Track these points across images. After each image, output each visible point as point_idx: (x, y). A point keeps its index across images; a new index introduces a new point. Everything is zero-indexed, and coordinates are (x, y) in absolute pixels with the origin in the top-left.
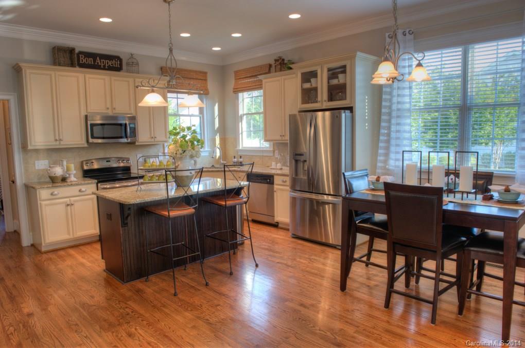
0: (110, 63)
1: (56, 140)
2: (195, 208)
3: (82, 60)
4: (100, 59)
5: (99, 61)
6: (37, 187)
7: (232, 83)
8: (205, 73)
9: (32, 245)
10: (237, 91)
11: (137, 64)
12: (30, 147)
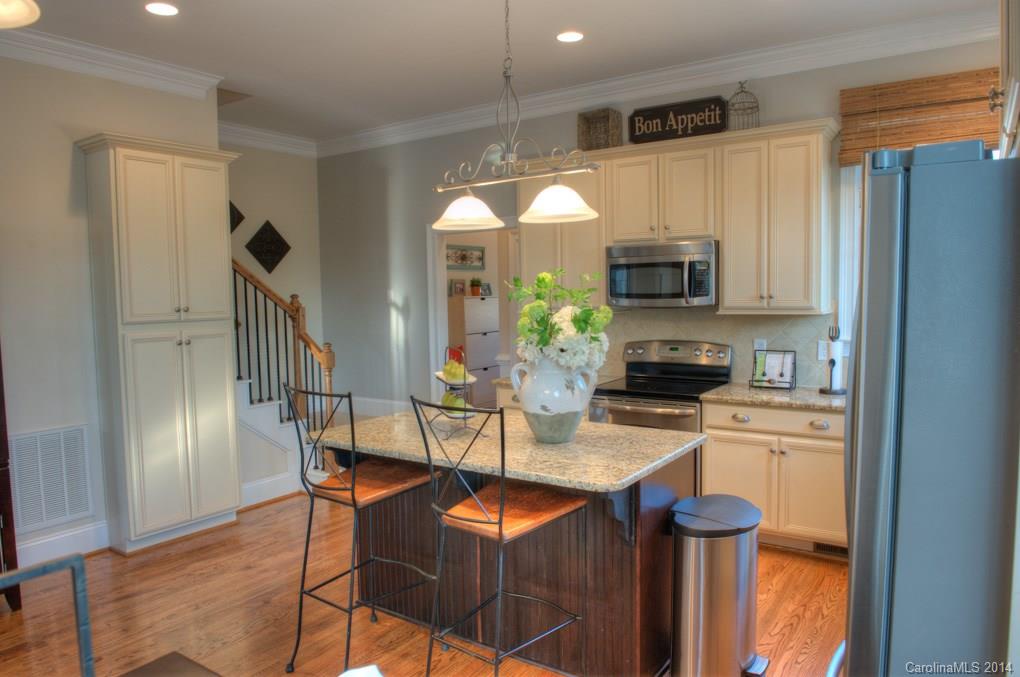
0: (697, 120)
3: (640, 128)
4: (675, 117)
5: (673, 122)
11: (755, 108)
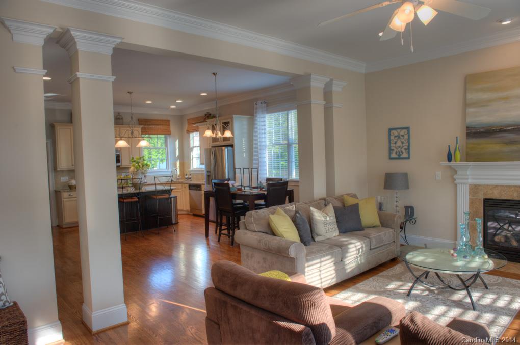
1: (73, 165)
2: (138, 198)
6: (61, 191)
7: (186, 127)
8: (169, 121)
9: (58, 226)
10: (189, 132)
11: (122, 119)
12: (58, 169)
